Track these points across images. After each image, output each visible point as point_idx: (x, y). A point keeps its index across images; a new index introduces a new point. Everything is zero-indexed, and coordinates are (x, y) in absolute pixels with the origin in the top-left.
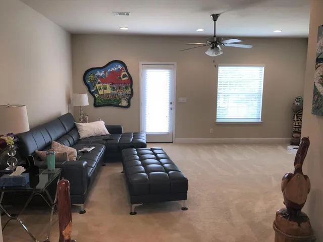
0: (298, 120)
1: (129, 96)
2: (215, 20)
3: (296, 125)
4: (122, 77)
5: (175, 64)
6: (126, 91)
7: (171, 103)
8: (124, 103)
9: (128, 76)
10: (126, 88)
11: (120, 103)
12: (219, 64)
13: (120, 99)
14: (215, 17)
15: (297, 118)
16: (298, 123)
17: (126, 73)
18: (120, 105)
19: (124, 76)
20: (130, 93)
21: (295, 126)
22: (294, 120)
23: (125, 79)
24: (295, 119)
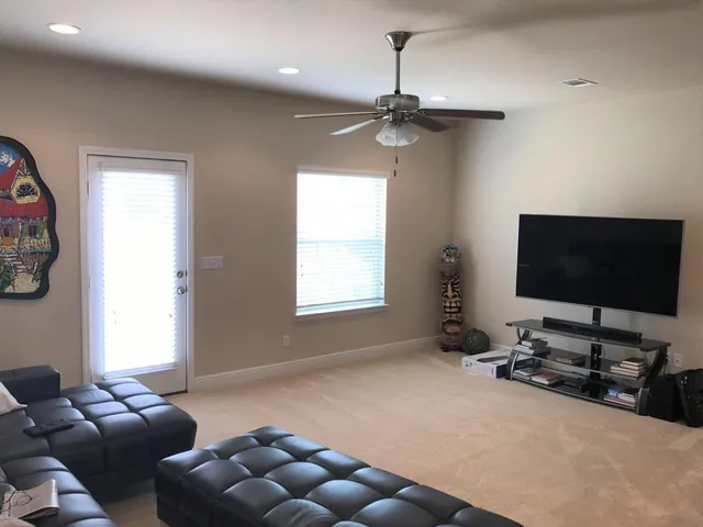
0: (454, 296)
1: (45, 257)
2: (399, 49)
3: (451, 308)
4: (14, 193)
5: (190, 158)
6: (29, 243)
7: (180, 274)
8: (25, 283)
9: (38, 189)
10: (33, 232)
11: (9, 282)
12: (299, 167)
13: (8, 270)
14: (400, 40)
15: (453, 291)
16: (456, 302)
17: (29, 180)
18: (9, 289)
19: (25, 190)
20: (48, 247)
21: (448, 310)
22: (446, 296)
23: (27, 200)
24: (450, 293)
